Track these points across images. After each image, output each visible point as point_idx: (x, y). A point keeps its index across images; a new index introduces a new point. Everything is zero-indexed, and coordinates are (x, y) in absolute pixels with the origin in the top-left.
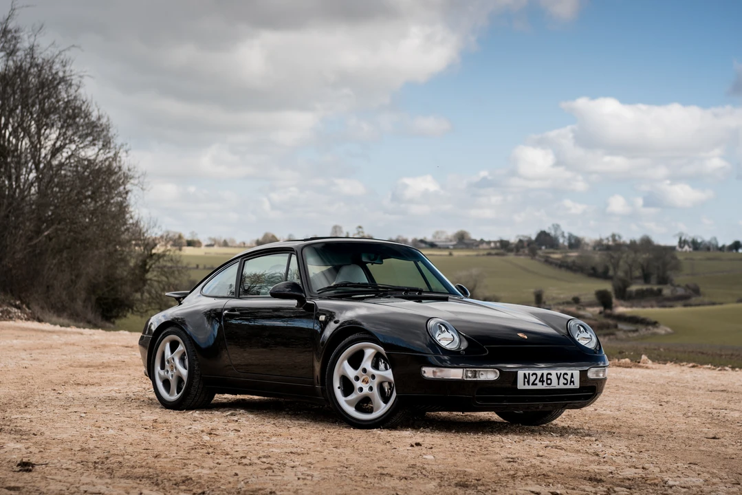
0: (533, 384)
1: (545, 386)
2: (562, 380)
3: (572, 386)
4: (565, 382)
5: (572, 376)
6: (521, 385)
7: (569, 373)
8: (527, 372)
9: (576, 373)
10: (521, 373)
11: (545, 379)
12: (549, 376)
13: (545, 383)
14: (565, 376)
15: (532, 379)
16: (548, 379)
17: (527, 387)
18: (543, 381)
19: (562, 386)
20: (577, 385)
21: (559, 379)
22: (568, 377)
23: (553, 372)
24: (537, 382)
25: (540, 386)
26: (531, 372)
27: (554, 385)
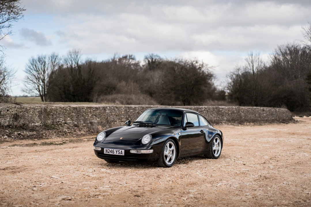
0: (108, 153)
2: (118, 152)
3: (121, 155)
4: (119, 153)
5: (121, 151)
6: (105, 153)
8: (107, 149)
9: (123, 151)
10: (105, 149)
11: (112, 151)
12: (113, 151)
13: (112, 153)
14: (119, 151)
15: (108, 151)
16: (113, 152)
18: (111, 152)
19: (117, 154)
20: (123, 154)
21: (117, 152)
23: (115, 150)
24: (110, 152)
26: (108, 149)
27: (115, 154)
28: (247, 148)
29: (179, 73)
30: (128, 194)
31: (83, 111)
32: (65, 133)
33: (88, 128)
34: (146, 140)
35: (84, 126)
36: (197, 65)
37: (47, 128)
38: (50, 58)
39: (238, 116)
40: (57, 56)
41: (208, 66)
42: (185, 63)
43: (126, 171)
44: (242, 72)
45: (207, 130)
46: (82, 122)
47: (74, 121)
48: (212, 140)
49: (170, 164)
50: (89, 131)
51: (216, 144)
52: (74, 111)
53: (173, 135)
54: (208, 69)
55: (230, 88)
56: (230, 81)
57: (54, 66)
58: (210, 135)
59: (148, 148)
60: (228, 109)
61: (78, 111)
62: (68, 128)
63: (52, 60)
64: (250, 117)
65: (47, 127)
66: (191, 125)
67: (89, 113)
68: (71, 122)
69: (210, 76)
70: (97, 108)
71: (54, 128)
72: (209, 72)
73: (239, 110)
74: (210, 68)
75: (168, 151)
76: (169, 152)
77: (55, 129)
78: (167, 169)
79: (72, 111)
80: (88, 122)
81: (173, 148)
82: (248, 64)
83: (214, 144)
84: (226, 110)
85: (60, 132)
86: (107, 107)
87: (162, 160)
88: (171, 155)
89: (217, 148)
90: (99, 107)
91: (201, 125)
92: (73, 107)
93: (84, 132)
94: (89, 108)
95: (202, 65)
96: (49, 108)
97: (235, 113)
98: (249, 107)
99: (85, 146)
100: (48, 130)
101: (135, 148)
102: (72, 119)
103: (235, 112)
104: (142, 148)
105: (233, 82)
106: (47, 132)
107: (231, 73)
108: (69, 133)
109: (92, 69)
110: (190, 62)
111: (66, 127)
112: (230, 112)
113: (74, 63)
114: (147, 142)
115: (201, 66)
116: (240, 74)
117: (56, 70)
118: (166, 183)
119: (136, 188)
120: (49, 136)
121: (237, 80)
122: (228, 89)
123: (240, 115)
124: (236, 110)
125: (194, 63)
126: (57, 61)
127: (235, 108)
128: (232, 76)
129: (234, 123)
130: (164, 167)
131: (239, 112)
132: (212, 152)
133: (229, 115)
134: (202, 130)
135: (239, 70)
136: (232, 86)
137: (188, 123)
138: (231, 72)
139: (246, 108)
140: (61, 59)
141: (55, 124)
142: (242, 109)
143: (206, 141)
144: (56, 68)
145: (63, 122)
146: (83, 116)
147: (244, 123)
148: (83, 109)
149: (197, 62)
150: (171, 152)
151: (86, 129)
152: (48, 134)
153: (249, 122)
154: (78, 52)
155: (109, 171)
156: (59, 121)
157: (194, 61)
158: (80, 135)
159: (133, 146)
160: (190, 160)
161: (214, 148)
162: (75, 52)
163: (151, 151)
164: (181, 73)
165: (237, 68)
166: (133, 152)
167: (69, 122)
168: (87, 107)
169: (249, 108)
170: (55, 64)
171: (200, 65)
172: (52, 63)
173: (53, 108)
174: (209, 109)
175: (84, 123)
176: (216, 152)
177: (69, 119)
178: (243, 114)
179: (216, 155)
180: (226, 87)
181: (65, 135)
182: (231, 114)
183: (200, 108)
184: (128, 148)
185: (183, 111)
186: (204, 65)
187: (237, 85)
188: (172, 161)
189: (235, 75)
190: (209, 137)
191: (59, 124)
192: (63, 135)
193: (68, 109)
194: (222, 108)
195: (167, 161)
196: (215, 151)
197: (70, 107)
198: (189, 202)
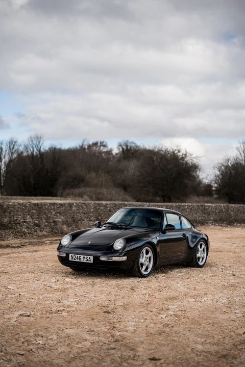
0: (74, 259)
1: (78, 261)
2: (85, 259)
3: (89, 262)
6: (70, 259)
7: (89, 257)
8: (72, 255)
9: (92, 258)
10: (70, 255)
11: (79, 258)
15: (74, 257)
17: (72, 260)
19: (85, 261)
20: (92, 262)
22: (88, 259)
23: (82, 256)
25: (77, 260)
26: (74, 255)
27: (82, 260)
28: (237, 255)
29: (158, 164)
30: (97, 310)
31: (45, 208)
32: (24, 234)
33: (51, 228)
34: (119, 245)
35: (46, 226)
36: (179, 154)
37: (3, 228)
38: (8, 144)
39: (226, 215)
40: (15, 142)
41: (193, 156)
42: (165, 152)
43: (95, 281)
44: (232, 163)
45: (191, 233)
46: (44, 221)
47: (34, 220)
48: (196, 246)
49: (146, 273)
50: (52, 231)
51: (200, 250)
52: (35, 208)
53: (150, 239)
54: (192, 160)
55: (217, 181)
56: (218, 173)
57: (12, 153)
58: (194, 240)
59: (121, 254)
60: (215, 206)
61: (39, 208)
62: (28, 228)
63: (10, 147)
64: (241, 217)
65: (3, 226)
66: (172, 228)
67: (52, 211)
68: (31, 220)
69: (195, 167)
70: (61, 205)
71: (11, 228)
72: (194, 163)
73: (228, 208)
74: (195, 158)
75: (144, 258)
76: (146, 259)
77: (13, 228)
78: (143, 280)
79: (33, 208)
80: (52, 221)
81: (150, 254)
82: (239, 153)
83: (198, 250)
84: (212, 208)
85: (19, 232)
86: (73, 204)
87: (137, 269)
88: (147, 263)
89: (202, 255)
90: (64, 204)
91: (184, 227)
92: (34, 203)
93: (45, 233)
94: (52, 204)
95: (186, 155)
96: (6, 203)
97: (223, 212)
98: (240, 205)
99: (47, 250)
100: (4, 229)
101: (105, 254)
102: (33, 217)
103: (224, 210)
104: (114, 255)
105: (222, 175)
106: (3, 232)
107: (220, 165)
108: (28, 233)
109: (57, 157)
110: (171, 151)
111: (25, 227)
112: (217, 211)
113: (35, 149)
114: (120, 248)
115: (183, 156)
116: (230, 165)
117: (15, 158)
118: (141, 296)
119: (107, 303)
120: (5, 237)
121: (226, 172)
122: (216, 183)
123: (229, 214)
124: (225, 208)
125: (176, 152)
126: (16, 147)
127: (224, 206)
128: (221, 167)
129: (222, 223)
130: (139, 277)
131: (228, 211)
132: (196, 260)
133: (216, 214)
134: (184, 234)
135: (228, 160)
136: (221, 179)
137: (168, 225)
138: (219, 163)
139: (237, 206)
140: (20, 145)
141: (13, 222)
142: (232, 207)
143: (189, 246)
144: (15, 156)
145: (22, 220)
146: (45, 213)
147: (234, 223)
148: (45, 205)
149: (179, 151)
150: (148, 260)
151: (48, 229)
152: (4, 235)
153: (240, 223)
154: (40, 138)
155: (74, 281)
156: (17, 220)
157: (176, 150)
158: (42, 236)
159: (103, 252)
160: (170, 269)
161: (198, 255)
162: (37, 137)
163: (125, 258)
164: (160, 164)
165: (227, 158)
166: (103, 259)
167: (29, 220)
168: (50, 204)
169: (240, 207)
170: (14, 151)
171: (183, 154)
172: (10, 150)
173: (10, 203)
174: (193, 207)
175: (47, 222)
176: (201, 260)
177: (28, 217)
178: (232, 213)
179: (201, 263)
180: (213, 181)
181: (24, 236)
182: (219, 212)
183: (183, 206)
184: (98, 254)
185: (162, 211)
186: (188, 154)
187: (226, 179)
188: (149, 270)
189: (224, 166)
190: (193, 242)
191: (17, 223)
192: (22, 236)
193: (28, 206)
194: (208, 206)
195: (143, 271)
196: (199, 258)
197: (30, 203)
198: (168, 321)
